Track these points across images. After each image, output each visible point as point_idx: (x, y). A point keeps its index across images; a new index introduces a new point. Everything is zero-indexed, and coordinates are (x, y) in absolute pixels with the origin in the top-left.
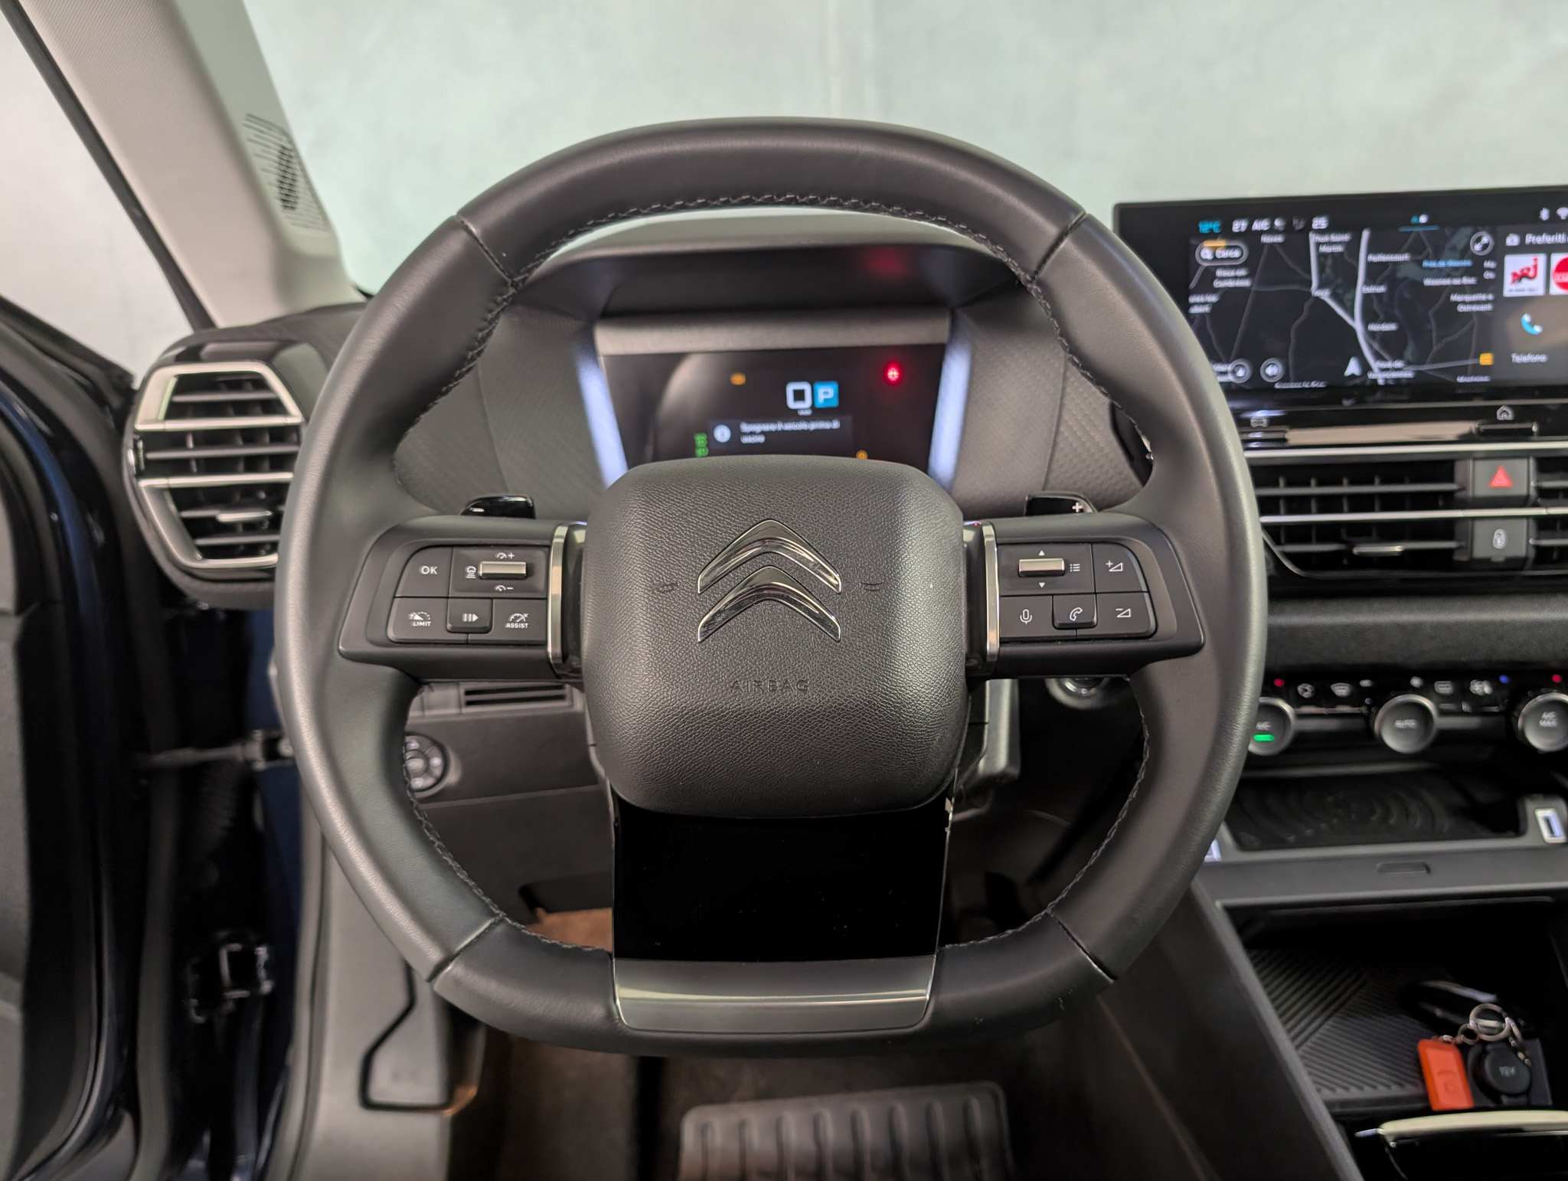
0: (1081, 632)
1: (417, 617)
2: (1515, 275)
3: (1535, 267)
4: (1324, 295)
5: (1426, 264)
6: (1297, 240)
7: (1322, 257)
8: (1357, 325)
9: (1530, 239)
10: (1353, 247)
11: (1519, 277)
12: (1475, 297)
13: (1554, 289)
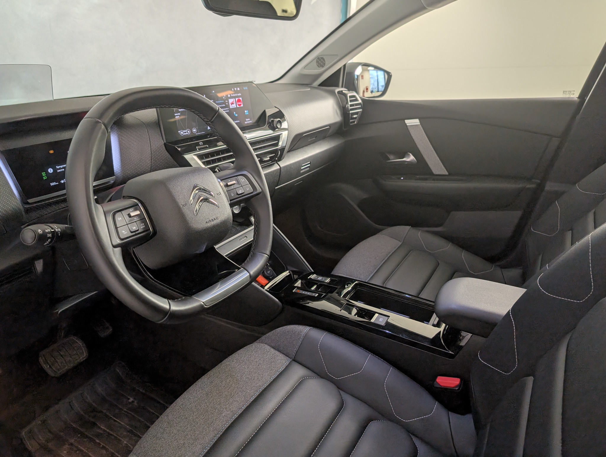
0: (243, 195)
1: (124, 232)
2: (231, 103)
3: (234, 101)
5: (217, 102)
11: (232, 104)
12: (226, 109)
13: (238, 106)
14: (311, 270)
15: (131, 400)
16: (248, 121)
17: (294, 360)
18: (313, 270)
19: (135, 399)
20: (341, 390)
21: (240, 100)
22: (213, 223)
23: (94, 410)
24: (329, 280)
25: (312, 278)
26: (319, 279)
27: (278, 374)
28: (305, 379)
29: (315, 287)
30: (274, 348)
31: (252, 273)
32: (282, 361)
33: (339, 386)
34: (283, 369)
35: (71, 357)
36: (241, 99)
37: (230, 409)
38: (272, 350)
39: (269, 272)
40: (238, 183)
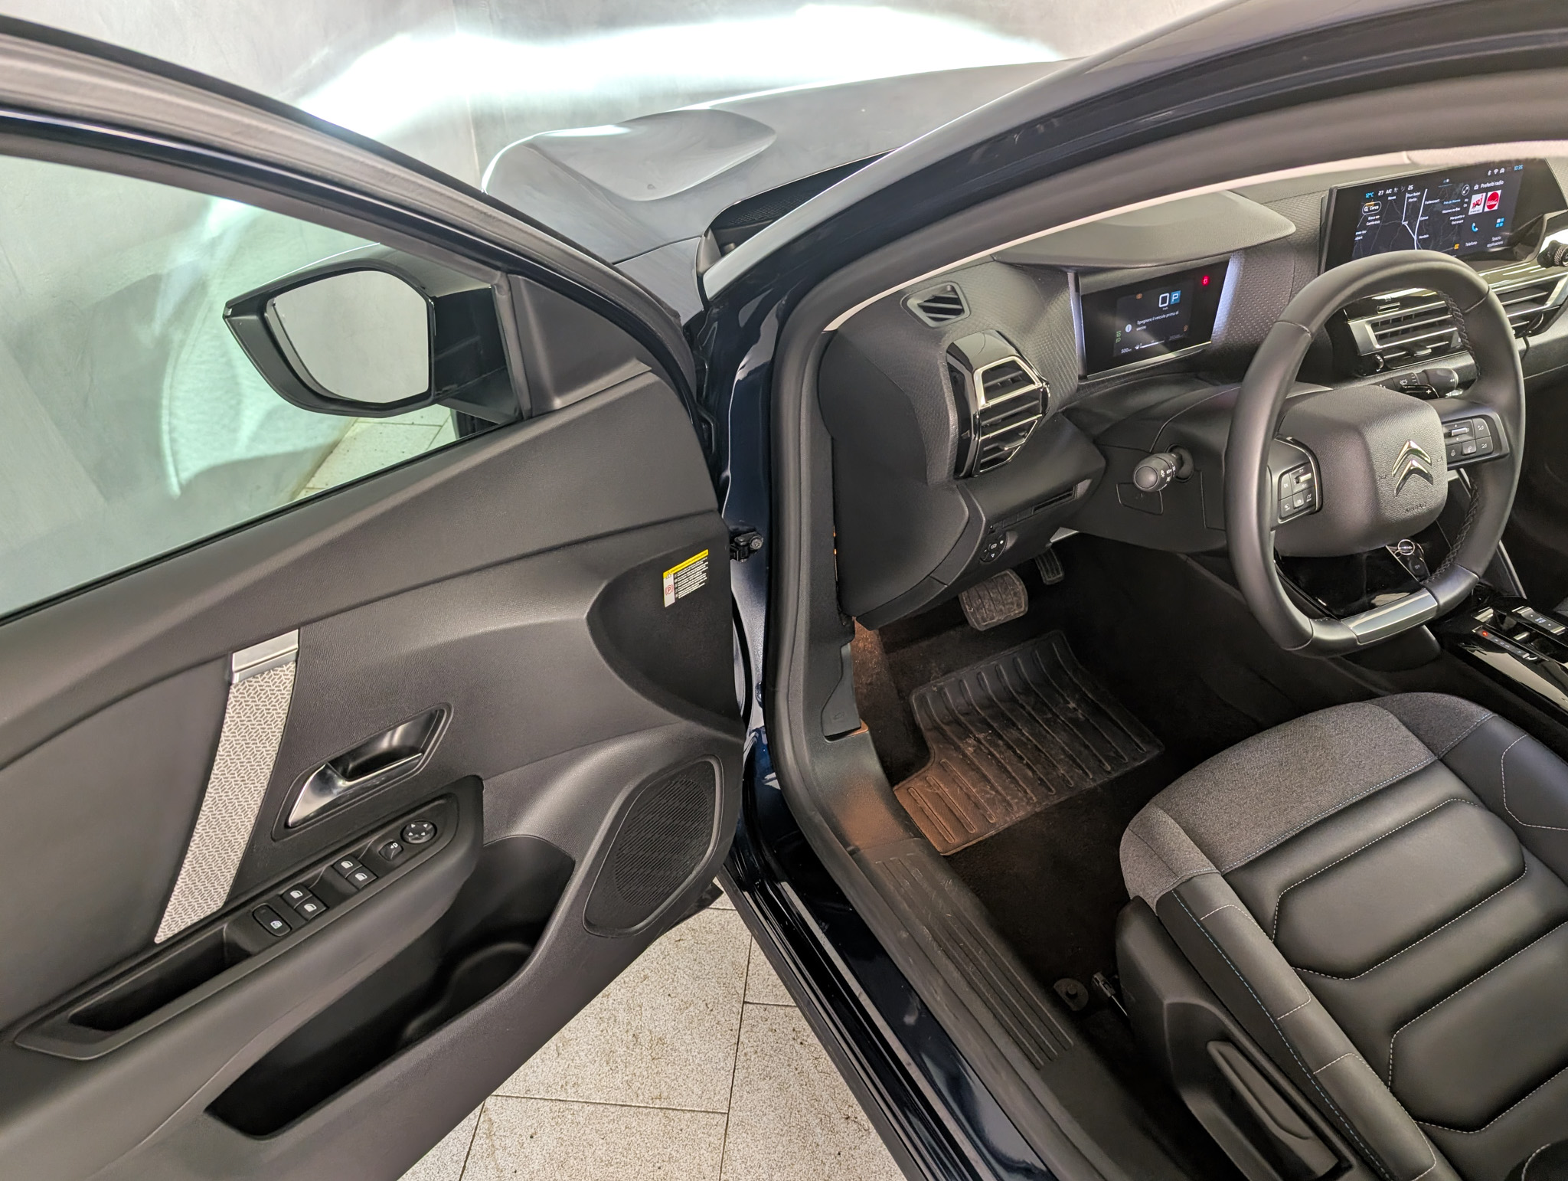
0: (1472, 455)
1: (1286, 507)
3: (1482, 199)
4: (1405, 223)
5: (1445, 203)
6: (1401, 196)
7: (1408, 203)
8: (1415, 237)
9: (1483, 185)
10: (1420, 198)
11: (1476, 204)
12: (1458, 217)
13: (1486, 209)
14: (1520, 594)
15: (1072, 705)
16: (1496, 241)
17: (1441, 760)
18: (1527, 596)
19: (1078, 705)
20: (1524, 845)
21: (1497, 194)
22: (1416, 512)
23: (1013, 700)
24: (1562, 631)
25: (1523, 615)
26: (1537, 620)
27: (1407, 774)
28: (1457, 801)
29: (1525, 635)
30: (1408, 727)
31: (1442, 601)
32: (1419, 755)
33: (1523, 838)
34: (1418, 769)
35: (1004, 606)
36: (1499, 192)
37: (1317, 802)
38: (1403, 728)
39: (1417, 567)
40: (1472, 432)
